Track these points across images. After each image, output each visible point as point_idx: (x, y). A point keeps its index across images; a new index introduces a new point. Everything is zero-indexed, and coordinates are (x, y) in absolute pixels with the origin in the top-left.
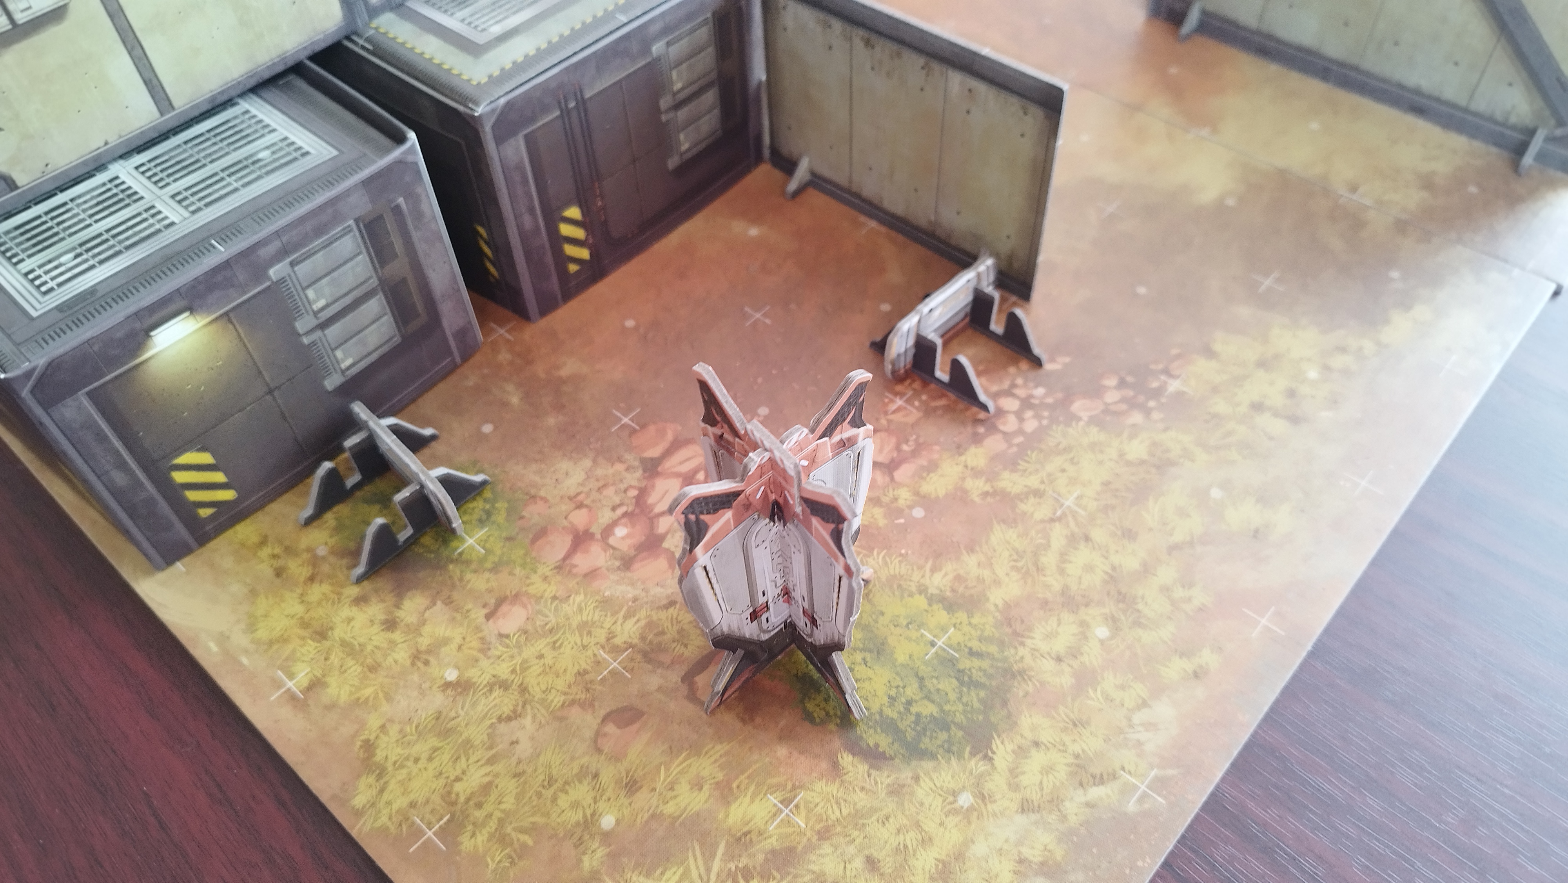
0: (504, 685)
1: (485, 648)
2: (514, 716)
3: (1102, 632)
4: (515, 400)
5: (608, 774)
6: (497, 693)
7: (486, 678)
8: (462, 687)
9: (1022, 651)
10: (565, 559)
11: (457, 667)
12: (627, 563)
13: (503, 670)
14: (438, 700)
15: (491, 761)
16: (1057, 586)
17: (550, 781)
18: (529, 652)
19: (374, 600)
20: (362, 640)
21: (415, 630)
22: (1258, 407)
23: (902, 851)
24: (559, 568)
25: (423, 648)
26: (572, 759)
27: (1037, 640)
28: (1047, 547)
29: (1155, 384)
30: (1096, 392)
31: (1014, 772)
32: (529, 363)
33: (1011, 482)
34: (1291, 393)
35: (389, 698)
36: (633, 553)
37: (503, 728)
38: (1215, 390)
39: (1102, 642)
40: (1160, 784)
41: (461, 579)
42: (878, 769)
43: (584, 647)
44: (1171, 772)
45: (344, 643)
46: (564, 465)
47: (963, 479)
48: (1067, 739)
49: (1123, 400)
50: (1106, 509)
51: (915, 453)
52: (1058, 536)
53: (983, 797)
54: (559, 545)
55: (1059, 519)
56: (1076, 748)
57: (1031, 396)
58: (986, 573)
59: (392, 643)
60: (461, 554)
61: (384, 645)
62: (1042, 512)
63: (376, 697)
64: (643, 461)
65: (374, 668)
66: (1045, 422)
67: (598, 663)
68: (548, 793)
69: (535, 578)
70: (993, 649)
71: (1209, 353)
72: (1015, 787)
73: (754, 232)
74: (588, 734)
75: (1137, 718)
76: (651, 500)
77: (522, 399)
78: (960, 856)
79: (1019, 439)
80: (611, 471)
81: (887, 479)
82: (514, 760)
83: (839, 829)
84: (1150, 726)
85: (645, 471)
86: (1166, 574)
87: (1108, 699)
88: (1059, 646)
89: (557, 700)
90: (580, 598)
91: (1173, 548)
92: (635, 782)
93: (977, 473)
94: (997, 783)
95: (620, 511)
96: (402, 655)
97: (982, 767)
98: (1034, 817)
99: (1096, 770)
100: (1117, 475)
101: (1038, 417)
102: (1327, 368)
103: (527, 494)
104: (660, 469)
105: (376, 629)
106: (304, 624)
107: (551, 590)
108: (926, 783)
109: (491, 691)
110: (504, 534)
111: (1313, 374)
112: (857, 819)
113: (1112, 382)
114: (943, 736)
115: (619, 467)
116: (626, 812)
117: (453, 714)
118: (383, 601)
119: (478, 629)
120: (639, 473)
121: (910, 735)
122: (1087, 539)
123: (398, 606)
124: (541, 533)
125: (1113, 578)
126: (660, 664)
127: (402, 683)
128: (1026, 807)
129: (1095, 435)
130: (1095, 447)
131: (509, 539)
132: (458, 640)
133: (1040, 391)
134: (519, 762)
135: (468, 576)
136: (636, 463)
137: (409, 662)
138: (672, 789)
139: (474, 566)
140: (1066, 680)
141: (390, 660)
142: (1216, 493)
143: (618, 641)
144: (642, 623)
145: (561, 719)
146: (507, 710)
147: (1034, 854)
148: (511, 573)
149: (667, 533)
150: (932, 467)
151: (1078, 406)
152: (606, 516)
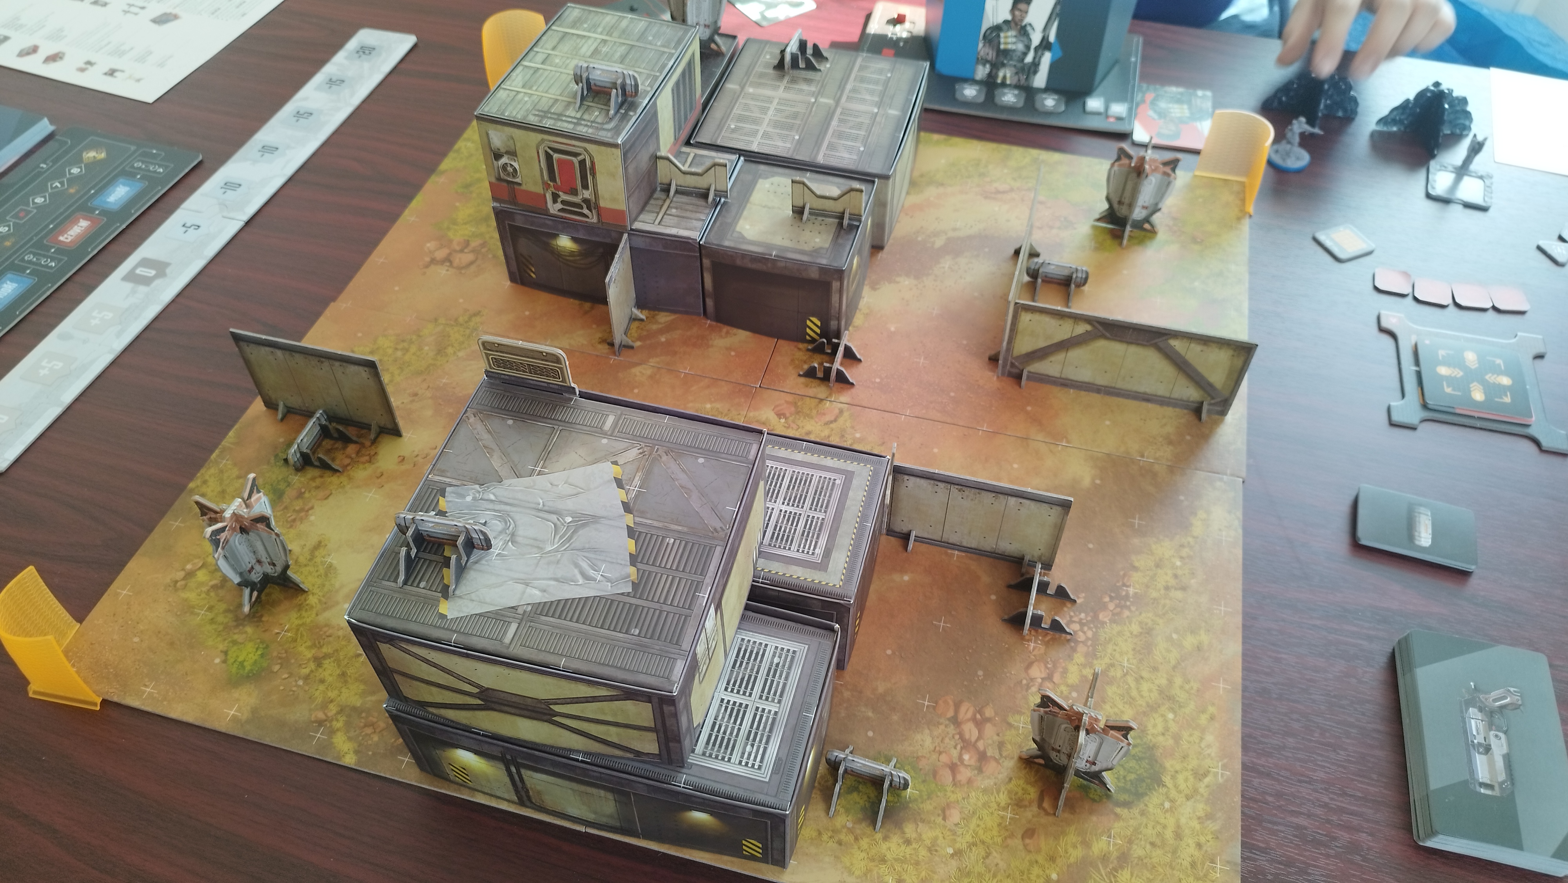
0: (974, 844)
1: (954, 833)
2: (988, 855)
3: (1171, 716)
4: (870, 714)
5: (1040, 859)
6: (974, 849)
7: (965, 846)
8: (958, 853)
9: (1149, 737)
10: (954, 779)
11: (950, 846)
12: (980, 770)
13: (968, 838)
14: (954, 863)
15: (994, 876)
16: (1144, 704)
17: (1022, 873)
18: (972, 826)
19: (891, 835)
20: (902, 854)
21: (919, 839)
22: (1167, 588)
23: (1159, 834)
24: (955, 785)
25: (930, 845)
26: (1023, 860)
27: (1151, 730)
28: (1130, 688)
29: (1124, 593)
30: (1104, 607)
31: (1176, 786)
32: (861, 692)
33: (1099, 666)
34: (1176, 576)
35: (934, 872)
36: (978, 764)
37: (988, 861)
38: (1147, 587)
39: (1173, 720)
40: (1224, 767)
41: (919, 809)
42: (1131, 808)
43: (992, 813)
44: (1225, 761)
45: (896, 860)
46: (918, 737)
47: (1081, 671)
48: (1185, 765)
49: (1117, 606)
50: (1141, 661)
51: (1055, 666)
52: (1130, 680)
53: (1172, 801)
54: (946, 776)
55: (1127, 673)
56: (1190, 767)
57: (1081, 619)
58: (1116, 710)
59: (915, 849)
60: (910, 797)
61: (913, 852)
62: (1119, 674)
63: (929, 875)
64: (949, 719)
65: (917, 863)
66: (1094, 630)
67: (1002, 817)
68: (1025, 877)
69: (949, 794)
70: (1139, 741)
71: (1135, 569)
72: (1180, 792)
73: (906, 578)
74: (1021, 847)
75: (1203, 745)
76: (967, 737)
77: (873, 712)
78: (1178, 826)
79: (1090, 643)
80: (940, 731)
81: (1052, 684)
82: (1002, 871)
83: (1133, 838)
84: (1209, 746)
85: (954, 725)
86: (1178, 681)
87: (1189, 742)
88: (1160, 728)
89: (999, 840)
90: (973, 794)
91: (1174, 668)
92: (1053, 857)
93: (1084, 666)
94: (1173, 793)
95: (959, 747)
96: (923, 852)
97: (1165, 790)
98: (1193, 800)
99: (1201, 772)
100: (1135, 643)
101: (1090, 628)
102: (1181, 558)
103: (914, 757)
104: (959, 720)
105: (903, 847)
106: (872, 860)
107: (959, 796)
108: (1151, 806)
109: (971, 849)
110: (920, 780)
111: (1178, 563)
112: (1137, 830)
113: (1107, 599)
114: (1144, 785)
115: (942, 727)
116: (1057, 869)
117: (964, 866)
118: (895, 834)
119: (945, 827)
120: (952, 727)
121: (1133, 790)
122: (1142, 678)
123: (904, 833)
124: (935, 774)
125: (1161, 692)
126: (1025, 806)
127: (934, 864)
128: (1188, 798)
129: (1117, 628)
130: (1120, 634)
131: (924, 781)
132: (940, 835)
133: (1083, 615)
134: (1005, 871)
135: (921, 806)
136: (947, 722)
137: (929, 854)
138: (1067, 853)
139: (920, 800)
140: (1171, 742)
141: (920, 857)
142: (1175, 636)
143: (1003, 804)
144: (1006, 793)
145: (1007, 846)
146: (983, 853)
147: (1201, 813)
148: (937, 797)
149: (985, 749)
150: (1065, 671)
151: (1101, 616)
152: (955, 753)
